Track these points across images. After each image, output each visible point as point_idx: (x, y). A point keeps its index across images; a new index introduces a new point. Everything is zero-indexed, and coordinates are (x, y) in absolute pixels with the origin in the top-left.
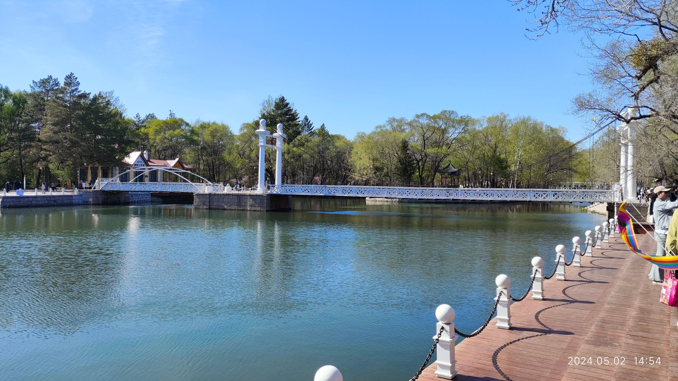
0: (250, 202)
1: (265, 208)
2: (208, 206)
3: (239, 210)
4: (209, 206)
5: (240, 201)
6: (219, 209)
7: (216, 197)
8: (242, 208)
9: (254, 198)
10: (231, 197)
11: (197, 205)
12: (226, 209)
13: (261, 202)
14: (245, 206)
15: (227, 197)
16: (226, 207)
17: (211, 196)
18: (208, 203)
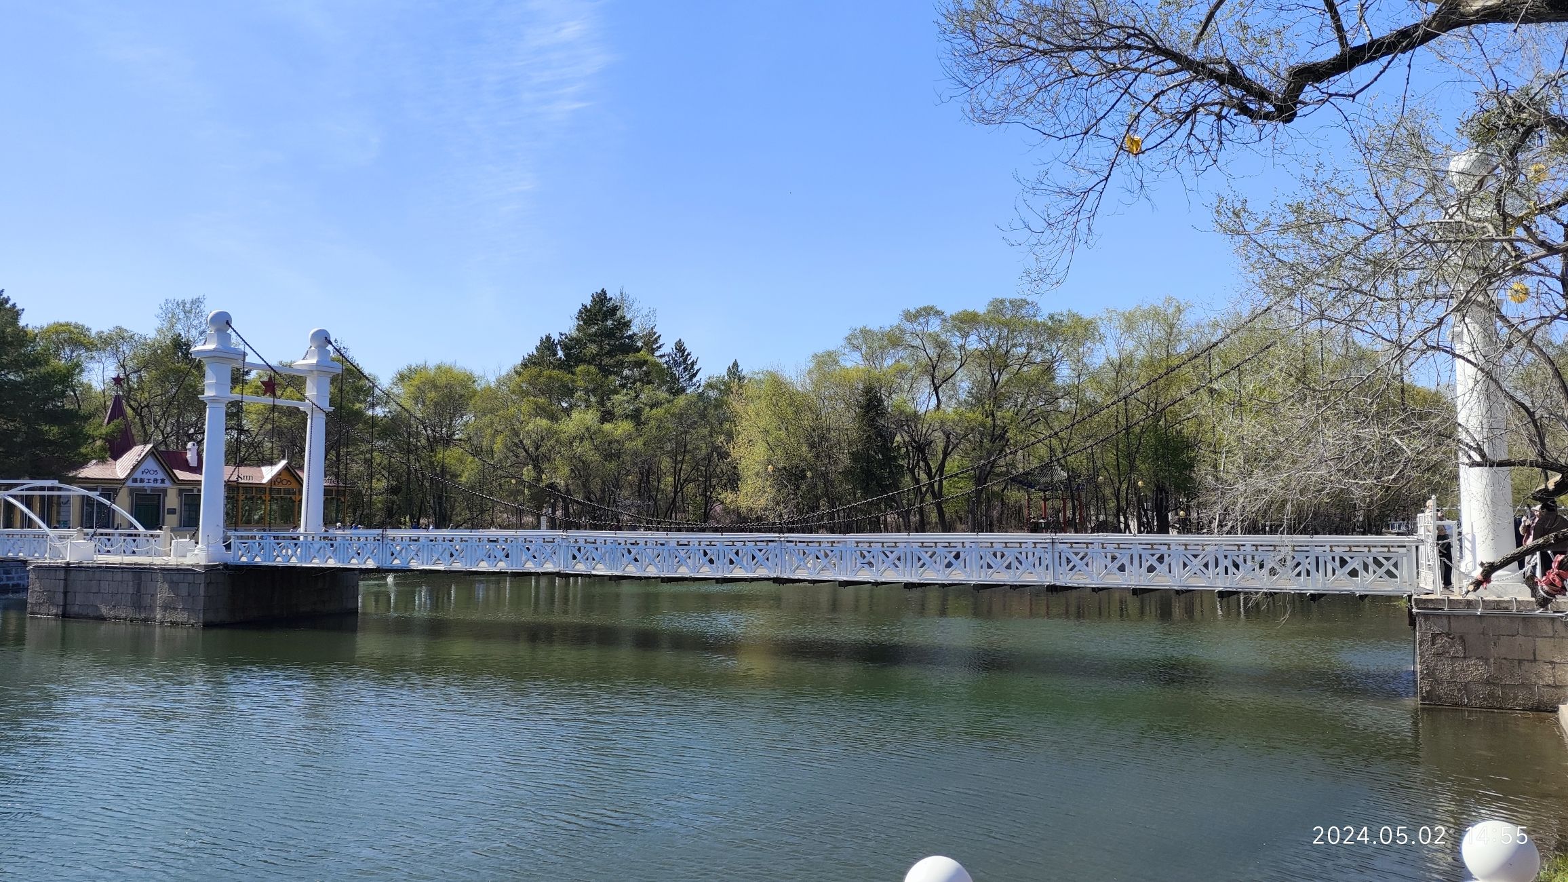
0: (163, 593)
1: (201, 616)
2: (61, 608)
3: (137, 619)
4: (65, 605)
5: (139, 590)
6: (87, 617)
7: (83, 575)
8: (143, 616)
9: (175, 578)
10: (118, 576)
11: (36, 604)
12: (103, 619)
13: (189, 595)
14: (152, 608)
15: (109, 576)
16: (104, 610)
17: (72, 573)
18: (62, 596)
